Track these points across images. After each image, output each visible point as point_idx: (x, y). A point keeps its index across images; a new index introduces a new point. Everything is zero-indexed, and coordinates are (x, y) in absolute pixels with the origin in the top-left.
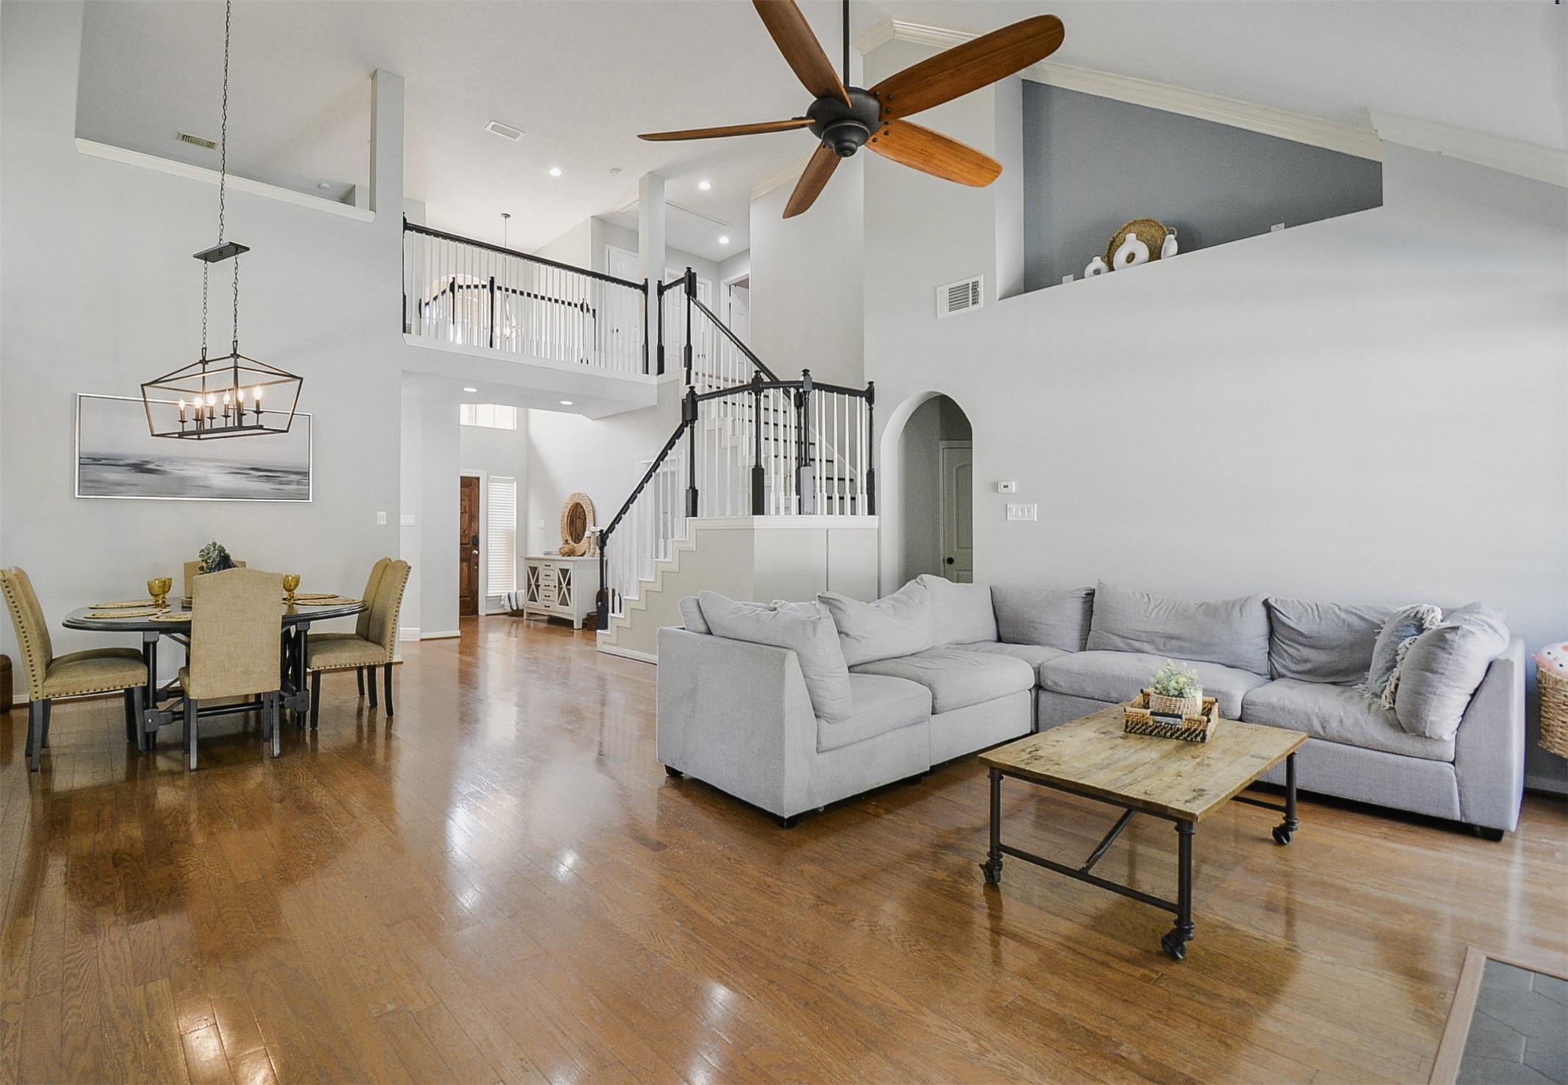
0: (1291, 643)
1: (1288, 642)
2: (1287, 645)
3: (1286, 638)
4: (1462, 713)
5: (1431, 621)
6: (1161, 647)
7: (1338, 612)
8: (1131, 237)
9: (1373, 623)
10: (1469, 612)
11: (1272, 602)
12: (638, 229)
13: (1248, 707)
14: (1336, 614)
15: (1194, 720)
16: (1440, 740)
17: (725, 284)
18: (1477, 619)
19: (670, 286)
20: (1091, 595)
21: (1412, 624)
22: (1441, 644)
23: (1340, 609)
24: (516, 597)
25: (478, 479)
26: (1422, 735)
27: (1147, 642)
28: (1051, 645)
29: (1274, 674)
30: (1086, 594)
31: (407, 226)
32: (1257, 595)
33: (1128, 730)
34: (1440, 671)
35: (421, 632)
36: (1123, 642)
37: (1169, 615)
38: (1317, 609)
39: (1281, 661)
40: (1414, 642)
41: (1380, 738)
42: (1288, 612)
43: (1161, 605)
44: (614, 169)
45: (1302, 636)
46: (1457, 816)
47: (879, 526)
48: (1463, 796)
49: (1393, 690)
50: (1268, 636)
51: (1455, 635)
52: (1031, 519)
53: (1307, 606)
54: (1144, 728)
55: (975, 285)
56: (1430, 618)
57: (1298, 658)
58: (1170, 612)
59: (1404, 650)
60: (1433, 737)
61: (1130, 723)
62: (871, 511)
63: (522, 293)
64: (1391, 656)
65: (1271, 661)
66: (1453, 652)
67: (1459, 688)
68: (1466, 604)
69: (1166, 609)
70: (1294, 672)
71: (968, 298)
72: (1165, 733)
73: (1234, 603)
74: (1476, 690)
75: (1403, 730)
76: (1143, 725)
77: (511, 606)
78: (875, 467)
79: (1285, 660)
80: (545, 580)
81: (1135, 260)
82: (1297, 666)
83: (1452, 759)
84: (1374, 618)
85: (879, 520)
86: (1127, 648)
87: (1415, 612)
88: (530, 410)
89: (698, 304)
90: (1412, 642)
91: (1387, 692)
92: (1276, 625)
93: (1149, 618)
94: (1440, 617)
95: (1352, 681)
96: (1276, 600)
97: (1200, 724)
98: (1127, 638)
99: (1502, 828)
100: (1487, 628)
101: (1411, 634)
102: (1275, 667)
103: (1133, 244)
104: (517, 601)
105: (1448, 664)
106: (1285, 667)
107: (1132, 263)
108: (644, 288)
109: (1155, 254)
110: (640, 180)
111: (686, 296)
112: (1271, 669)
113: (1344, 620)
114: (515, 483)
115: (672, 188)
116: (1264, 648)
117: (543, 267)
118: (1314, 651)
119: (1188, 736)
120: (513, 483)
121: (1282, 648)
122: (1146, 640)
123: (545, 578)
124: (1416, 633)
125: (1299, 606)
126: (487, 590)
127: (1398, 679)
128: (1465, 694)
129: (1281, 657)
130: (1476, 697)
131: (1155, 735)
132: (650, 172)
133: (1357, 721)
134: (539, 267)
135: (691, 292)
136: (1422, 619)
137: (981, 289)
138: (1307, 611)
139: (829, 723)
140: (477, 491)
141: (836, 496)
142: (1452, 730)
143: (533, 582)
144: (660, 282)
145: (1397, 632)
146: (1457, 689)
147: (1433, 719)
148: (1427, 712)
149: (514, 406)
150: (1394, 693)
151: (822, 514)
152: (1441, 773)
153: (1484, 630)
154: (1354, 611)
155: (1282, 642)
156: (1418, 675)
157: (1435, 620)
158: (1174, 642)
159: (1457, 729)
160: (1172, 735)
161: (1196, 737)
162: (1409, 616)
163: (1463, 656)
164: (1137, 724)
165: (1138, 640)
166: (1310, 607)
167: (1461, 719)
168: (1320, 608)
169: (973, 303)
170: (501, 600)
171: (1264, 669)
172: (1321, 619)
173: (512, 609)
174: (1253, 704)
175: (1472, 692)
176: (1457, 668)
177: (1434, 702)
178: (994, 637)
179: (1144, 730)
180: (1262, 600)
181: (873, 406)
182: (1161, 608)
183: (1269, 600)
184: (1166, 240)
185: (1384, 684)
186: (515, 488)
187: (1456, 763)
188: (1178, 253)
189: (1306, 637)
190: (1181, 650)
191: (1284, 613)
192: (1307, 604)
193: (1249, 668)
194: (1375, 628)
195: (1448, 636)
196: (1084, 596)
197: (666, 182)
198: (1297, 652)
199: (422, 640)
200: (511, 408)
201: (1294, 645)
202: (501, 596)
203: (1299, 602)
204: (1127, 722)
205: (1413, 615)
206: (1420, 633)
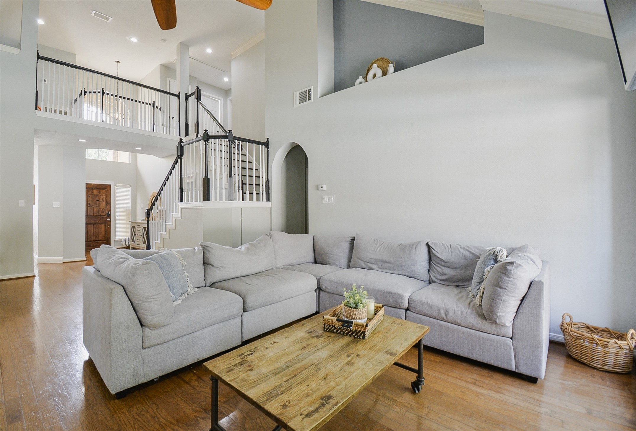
0: (438, 265)
1: (437, 264)
2: (437, 266)
3: (436, 262)
4: (516, 310)
5: (501, 257)
6: (380, 267)
7: (460, 249)
8: (375, 66)
9: (476, 255)
10: (521, 251)
11: (430, 244)
12: (176, 69)
13: (411, 302)
14: (459, 250)
15: (359, 325)
16: (504, 326)
17: (229, 100)
18: (525, 255)
19: (190, 95)
20: (353, 240)
21: (492, 258)
22: (505, 272)
23: (461, 248)
24: (128, 240)
25: (110, 185)
26: (495, 323)
27: (375, 264)
28: (335, 265)
29: (431, 281)
30: (351, 240)
31: (39, 57)
32: (424, 240)
33: (325, 330)
34: (504, 287)
35: (63, 259)
36: (364, 264)
37: (385, 250)
38: (451, 248)
39: (434, 274)
40: (493, 268)
41: (473, 323)
42: (437, 249)
43: (382, 245)
44: (162, 40)
45: (443, 262)
46: (513, 368)
47: (271, 206)
48: (517, 358)
49: (481, 295)
50: (428, 261)
51: (512, 267)
52: (332, 203)
53: (446, 246)
54: (333, 328)
55: (310, 90)
56: (501, 255)
57: (441, 273)
58: (386, 249)
59: (487, 272)
60: (501, 324)
61: (326, 326)
62: (268, 199)
63: (132, 100)
64: (481, 276)
65: (429, 274)
66: (511, 276)
67: (514, 297)
68: (520, 246)
69: (384, 247)
70: (440, 280)
71: (307, 97)
72: (344, 332)
73: (413, 244)
74: (524, 298)
75: (486, 320)
76: (332, 327)
77: (126, 244)
78: (270, 179)
79: (436, 274)
80: (138, 232)
81: (376, 76)
82: (440, 277)
83: (511, 336)
84: (476, 252)
85: (271, 203)
86: (365, 266)
87: (494, 251)
88: (137, 154)
89: (200, 104)
90: (491, 268)
91: (478, 296)
92: (432, 256)
93: (376, 252)
94: (505, 254)
95: (466, 285)
96: (432, 243)
97: (362, 328)
98: (366, 262)
99: (537, 377)
100: (530, 261)
101: (491, 264)
102: (431, 277)
103: (375, 69)
104: (128, 242)
105: (508, 283)
106: (436, 278)
107: (375, 78)
108: (178, 96)
109: (385, 73)
110: (177, 46)
111: (196, 100)
112: (429, 278)
113: (462, 254)
114: (130, 187)
115: (193, 51)
116: (426, 267)
117: (143, 88)
118: (448, 269)
119: (356, 335)
120: (129, 188)
121: (435, 268)
122: (374, 263)
123: (138, 231)
124: (494, 263)
125: (443, 246)
126: (115, 237)
127: (484, 289)
128: (518, 300)
129: (434, 272)
130: (523, 302)
131: (339, 333)
132: (180, 42)
133: (462, 312)
134: (141, 88)
135: (198, 98)
136: (497, 256)
137: (312, 93)
138: (445, 248)
139: (151, 330)
140: (109, 191)
141: (254, 193)
142: (511, 320)
143: (133, 233)
144: (186, 94)
145: (485, 262)
146: (514, 298)
147: (500, 314)
148: (497, 310)
149: (129, 152)
150: (482, 297)
151: (239, 201)
152: (505, 344)
153: (528, 263)
154: (468, 249)
155: (434, 264)
156: (493, 289)
157: (503, 257)
158: (386, 264)
159: (514, 320)
160: (347, 334)
161: (360, 335)
162: (490, 254)
163: (516, 279)
164: (330, 326)
165: (370, 263)
166: (448, 246)
167: (516, 313)
168: (452, 247)
169: (309, 100)
170: (122, 242)
171: (426, 278)
172: (452, 253)
173: (126, 246)
174: (413, 301)
175: (521, 299)
176: (513, 286)
177: (501, 305)
178: (313, 260)
179: (333, 330)
180: (426, 242)
181: (269, 149)
182: (382, 247)
183: (429, 243)
184: (389, 66)
185: (477, 291)
186: (130, 190)
187: (513, 339)
188: (394, 72)
189: (446, 262)
190: (389, 268)
191: (435, 250)
192: (446, 245)
193: (419, 278)
194: (476, 258)
195: (508, 267)
196: (350, 240)
197: (189, 48)
198: (441, 270)
199: (63, 263)
200: (128, 153)
201: (440, 266)
202: (122, 240)
203: (442, 243)
204: (325, 325)
205: (492, 253)
206: (496, 264)
